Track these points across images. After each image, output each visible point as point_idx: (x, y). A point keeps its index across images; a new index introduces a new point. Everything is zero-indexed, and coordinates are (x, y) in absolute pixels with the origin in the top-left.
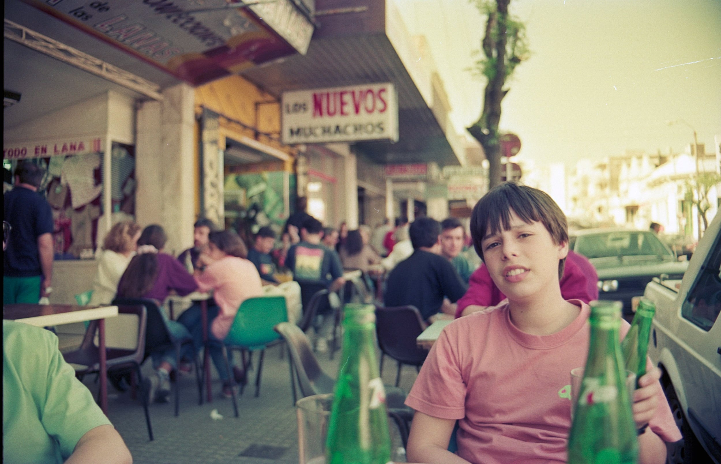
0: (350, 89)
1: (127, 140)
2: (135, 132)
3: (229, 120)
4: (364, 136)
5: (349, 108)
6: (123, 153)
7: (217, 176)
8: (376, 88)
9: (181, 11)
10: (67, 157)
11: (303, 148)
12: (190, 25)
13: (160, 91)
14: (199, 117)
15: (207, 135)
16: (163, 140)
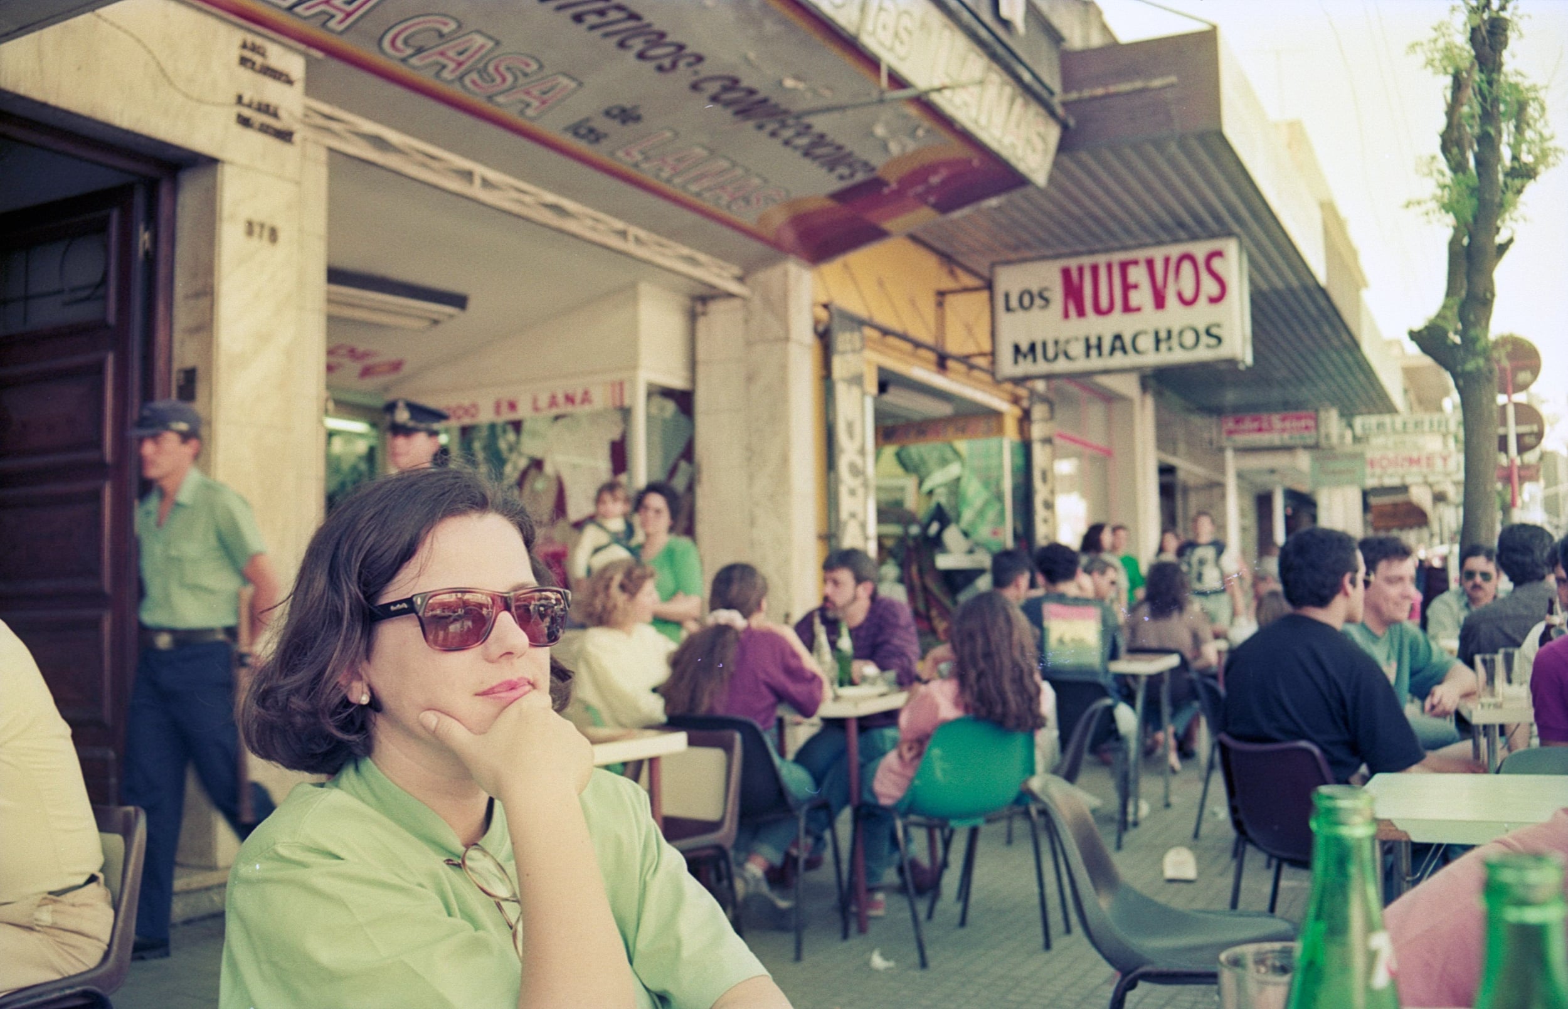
0: (1142, 254)
1: (677, 382)
2: (692, 364)
3: (886, 332)
4: (1176, 356)
5: (1142, 297)
6: (670, 407)
7: (862, 452)
8: (1200, 250)
9: (786, 112)
10: (557, 418)
11: (1040, 386)
12: (804, 141)
13: (741, 279)
14: (821, 328)
15: (841, 366)
16: (750, 379)
